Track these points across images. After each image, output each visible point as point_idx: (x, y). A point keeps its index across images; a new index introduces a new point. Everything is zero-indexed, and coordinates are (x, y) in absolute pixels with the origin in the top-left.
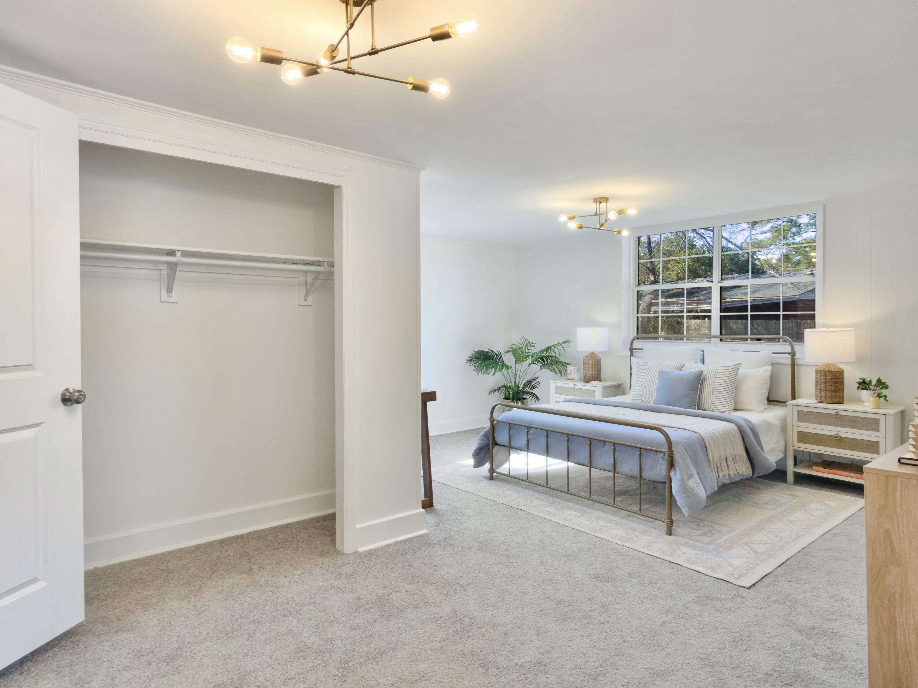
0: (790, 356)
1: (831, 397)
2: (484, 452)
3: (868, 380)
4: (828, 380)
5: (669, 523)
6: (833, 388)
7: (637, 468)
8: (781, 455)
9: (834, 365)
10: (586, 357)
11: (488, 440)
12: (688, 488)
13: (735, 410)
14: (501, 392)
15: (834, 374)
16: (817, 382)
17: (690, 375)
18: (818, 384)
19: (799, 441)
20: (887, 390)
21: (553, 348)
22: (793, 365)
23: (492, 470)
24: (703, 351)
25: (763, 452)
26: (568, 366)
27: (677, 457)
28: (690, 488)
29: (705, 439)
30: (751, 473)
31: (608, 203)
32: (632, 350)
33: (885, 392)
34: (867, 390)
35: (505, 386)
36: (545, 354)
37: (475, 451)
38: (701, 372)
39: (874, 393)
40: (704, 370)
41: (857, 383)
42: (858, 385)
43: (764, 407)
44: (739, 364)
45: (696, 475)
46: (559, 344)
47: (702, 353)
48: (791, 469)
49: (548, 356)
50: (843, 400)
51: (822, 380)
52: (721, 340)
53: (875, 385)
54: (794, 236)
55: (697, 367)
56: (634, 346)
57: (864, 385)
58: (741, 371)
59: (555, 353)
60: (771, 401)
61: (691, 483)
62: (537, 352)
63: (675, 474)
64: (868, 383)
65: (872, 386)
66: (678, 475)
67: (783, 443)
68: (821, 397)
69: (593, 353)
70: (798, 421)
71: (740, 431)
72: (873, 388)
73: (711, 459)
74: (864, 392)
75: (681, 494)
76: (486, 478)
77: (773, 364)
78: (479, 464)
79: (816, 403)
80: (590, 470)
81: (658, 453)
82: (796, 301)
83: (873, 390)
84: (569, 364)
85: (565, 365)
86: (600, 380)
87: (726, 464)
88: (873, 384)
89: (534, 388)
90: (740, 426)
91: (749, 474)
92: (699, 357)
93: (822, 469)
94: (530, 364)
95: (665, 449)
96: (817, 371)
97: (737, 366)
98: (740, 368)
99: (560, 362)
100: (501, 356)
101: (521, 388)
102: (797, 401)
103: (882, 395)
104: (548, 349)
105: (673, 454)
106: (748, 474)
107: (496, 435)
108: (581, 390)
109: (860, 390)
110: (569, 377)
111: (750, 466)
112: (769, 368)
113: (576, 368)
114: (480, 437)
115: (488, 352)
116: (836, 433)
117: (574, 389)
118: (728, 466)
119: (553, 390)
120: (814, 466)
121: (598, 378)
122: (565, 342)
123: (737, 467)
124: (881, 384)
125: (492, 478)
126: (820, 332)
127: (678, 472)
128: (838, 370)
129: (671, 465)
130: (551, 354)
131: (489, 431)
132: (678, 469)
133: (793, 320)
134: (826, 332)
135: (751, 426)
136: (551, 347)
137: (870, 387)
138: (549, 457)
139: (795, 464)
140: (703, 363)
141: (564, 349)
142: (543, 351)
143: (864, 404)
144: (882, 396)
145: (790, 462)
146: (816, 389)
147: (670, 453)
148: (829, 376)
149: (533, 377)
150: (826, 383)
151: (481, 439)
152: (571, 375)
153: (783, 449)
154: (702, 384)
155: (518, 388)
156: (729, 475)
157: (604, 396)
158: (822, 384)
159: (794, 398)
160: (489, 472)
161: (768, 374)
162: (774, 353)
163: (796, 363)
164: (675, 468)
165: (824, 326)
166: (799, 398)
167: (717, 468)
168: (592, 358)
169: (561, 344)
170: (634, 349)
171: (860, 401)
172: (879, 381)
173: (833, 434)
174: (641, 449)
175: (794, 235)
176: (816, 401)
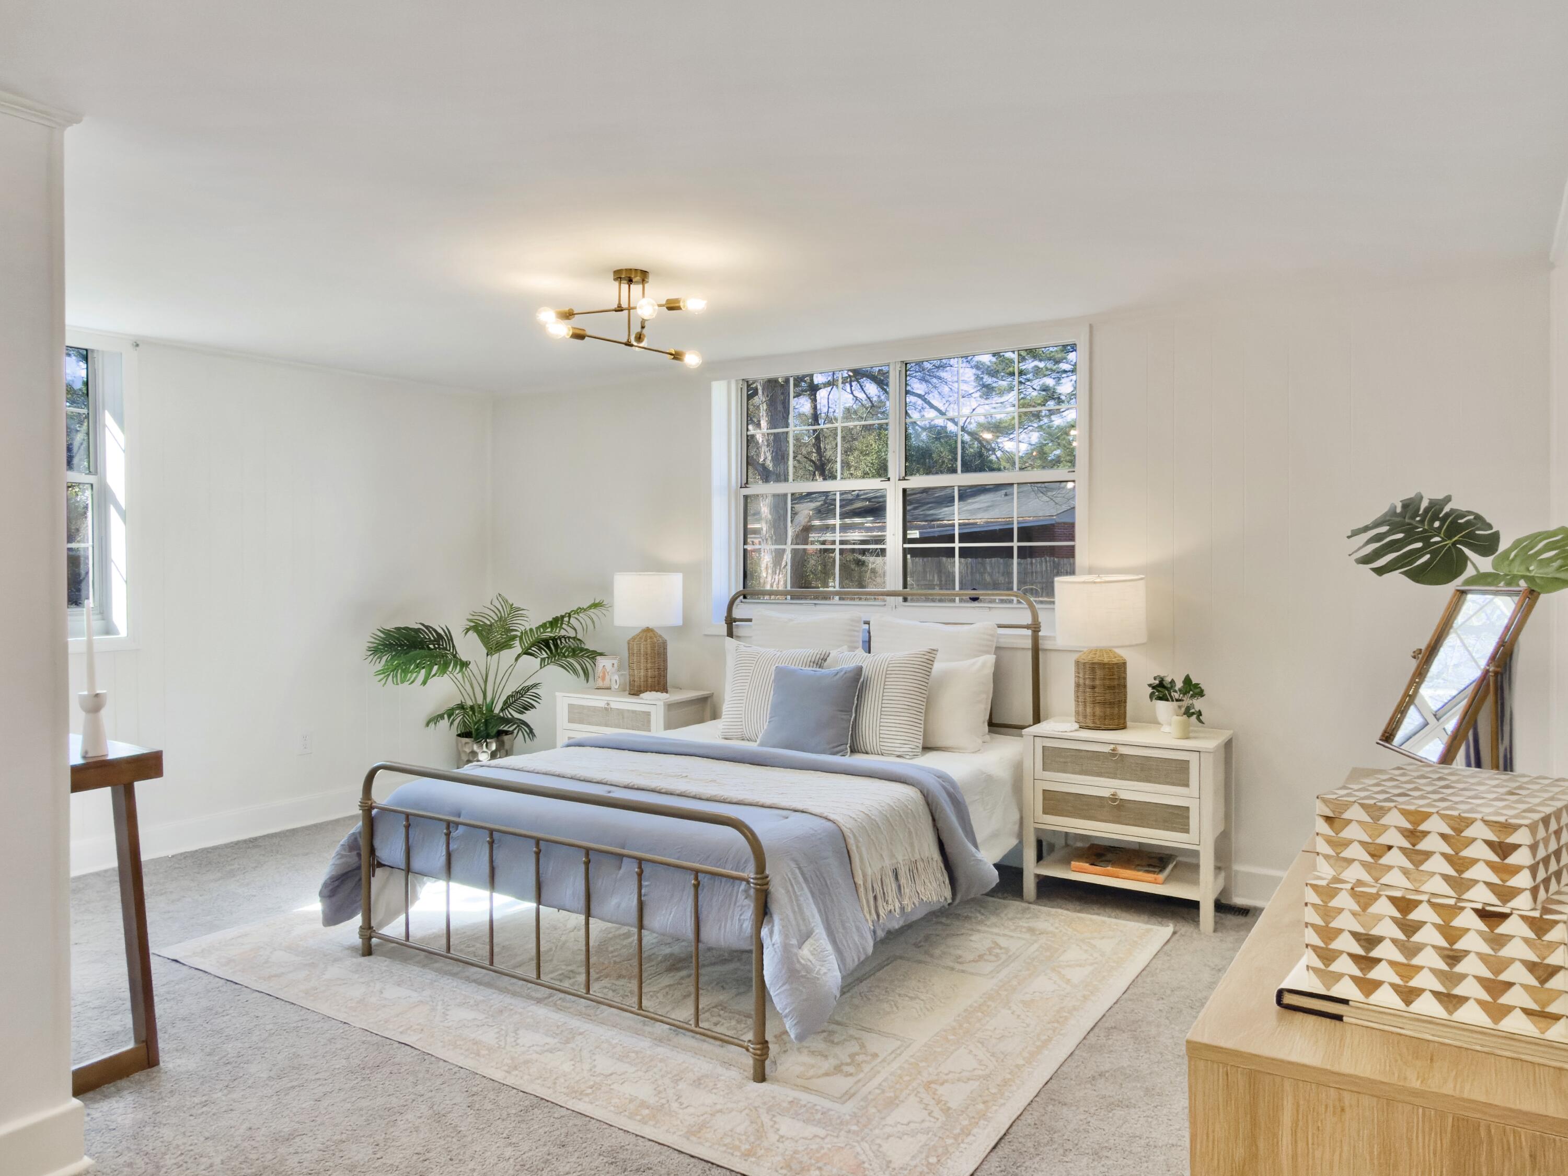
0: (1029, 632)
1: (1104, 717)
2: (349, 885)
3: (1168, 679)
4: (1098, 682)
5: (758, 1052)
6: (1108, 697)
7: (689, 920)
8: (1013, 842)
9: (1109, 651)
10: (634, 639)
11: (359, 855)
12: (798, 966)
13: (927, 748)
14: (454, 720)
15: (1108, 668)
16: (1078, 685)
17: (838, 676)
18: (1081, 689)
19: (1046, 811)
20: (1201, 700)
21: (566, 619)
22: (1036, 650)
23: (368, 930)
24: (867, 623)
25: (973, 849)
26: (598, 658)
27: (778, 891)
28: (804, 966)
29: (848, 833)
30: (948, 893)
31: (646, 285)
32: (730, 621)
33: (1198, 704)
34: (1167, 700)
35: (461, 707)
36: (548, 634)
37: (325, 885)
38: (859, 670)
39: (1180, 707)
40: (864, 668)
41: (1150, 685)
42: (1150, 690)
43: (980, 741)
44: (933, 651)
45: (820, 931)
46: (579, 611)
47: (866, 626)
48: (1031, 870)
49: (560, 638)
50: (1125, 723)
51: (1087, 682)
52: (905, 600)
53: (1180, 690)
54: (1051, 415)
55: (856, 658)
56: (737, 613)
57: (1161, 690)
58: (938, 667)
59: (575, 629)
60: (996, 725)
61: (805, 952)
62: (531, 630)
63: (771, 933)
64: (1169, 686)
65: (1175, 691)
66: (777, 937)
67: (1017, 817)
68: (1085, 717)
69: (648, 630)
70: (1044, 770)
71: (928, 804)
72: (1176, 695)
73: (860, 881)
74: (1161, 704)
75: (784, 984)
76: (353, 949)
77: (999, 649)
78: (334, 916)
79: (1076, 730)
80: (587, 923)
81: (737, 882)
82: (1053, 525)
83: (1177, 700)
84: (601, 654)
85: (594, 655)
86: (664, 689)
87: (894, 886)
88: (1177, 688)
89: (527, 707)
90: (928, 791)
91: (946, 899)
92: (860, 637)
93: (1086, 866)
94: (519, 656)
95: (750, 872)
96: (1077, 663)
97: (930, 658)
98: (936, 660)
99: (582, 650)
100: (451, 639)
101: (497, 711)
102: (1043, 728)
103: (1192, 711)
104: (556, 622)
105: (767, 884)
106: (942, 900)
107: (377, 843)
108: (621, 712)
109: (1154, 701)
110: (600, 683)
111: (947, 881)
112: (990, 659)
113: (615, 662)
114: (338, 848)
115: (418, 631)
116: (1112, 791)
117: (607, 710)
118: (899, 887)
119: (562, 714)
120: (1072, 860)
121: (659, 683)
122: (595, 605)
123: (920, 889)
124: (1192, 688)
125: (368, 951)
126: (1084, 582)
127: (777, 928)
128: (1115, 661)
129: (764, 911)
130: (563, 633)
131: (360, 833)
132: (776, 918)
133: (1048, 559)
134: (1095, 583)
135: (949, 787)
136: (563, 617)
137: (1173, 694)
138: (499, 892)
139: (1040, 857)
140: (869, 652)
141: (593, 622)
142: (544, 626)
143: (1162, 729)
144: (1193, 714)
145: (1030, 854)
146: (1077, 701)
147: (759, 882)
148: (1099, 673)
149: (526, 684)
150: (1093, 687)
151: (340, 856)
152: (603, 679)
153: (1016, 827)
154: (860, 697)
155: (490, 710)
156: (902, 909)
157: (669, 726)
158: (1088, 690)
159: (1037, 719)
160: (361, 936)
161: (989, 670)
162: (1000, 626)
163: (1040, 647)
164: (771, 916)
165: (1091, 571)
166: (1046, 719)
167: (875, 898)
168: (646, 641)
169: (585, 610)
170: (735, 620)
171: (1154, 721)
172: (1187, 680)
173: (1106, 793)
174: (697, 872)
175: (1051, 412)
176: (1077, 726)
